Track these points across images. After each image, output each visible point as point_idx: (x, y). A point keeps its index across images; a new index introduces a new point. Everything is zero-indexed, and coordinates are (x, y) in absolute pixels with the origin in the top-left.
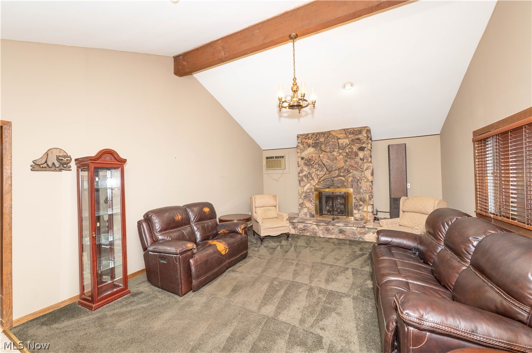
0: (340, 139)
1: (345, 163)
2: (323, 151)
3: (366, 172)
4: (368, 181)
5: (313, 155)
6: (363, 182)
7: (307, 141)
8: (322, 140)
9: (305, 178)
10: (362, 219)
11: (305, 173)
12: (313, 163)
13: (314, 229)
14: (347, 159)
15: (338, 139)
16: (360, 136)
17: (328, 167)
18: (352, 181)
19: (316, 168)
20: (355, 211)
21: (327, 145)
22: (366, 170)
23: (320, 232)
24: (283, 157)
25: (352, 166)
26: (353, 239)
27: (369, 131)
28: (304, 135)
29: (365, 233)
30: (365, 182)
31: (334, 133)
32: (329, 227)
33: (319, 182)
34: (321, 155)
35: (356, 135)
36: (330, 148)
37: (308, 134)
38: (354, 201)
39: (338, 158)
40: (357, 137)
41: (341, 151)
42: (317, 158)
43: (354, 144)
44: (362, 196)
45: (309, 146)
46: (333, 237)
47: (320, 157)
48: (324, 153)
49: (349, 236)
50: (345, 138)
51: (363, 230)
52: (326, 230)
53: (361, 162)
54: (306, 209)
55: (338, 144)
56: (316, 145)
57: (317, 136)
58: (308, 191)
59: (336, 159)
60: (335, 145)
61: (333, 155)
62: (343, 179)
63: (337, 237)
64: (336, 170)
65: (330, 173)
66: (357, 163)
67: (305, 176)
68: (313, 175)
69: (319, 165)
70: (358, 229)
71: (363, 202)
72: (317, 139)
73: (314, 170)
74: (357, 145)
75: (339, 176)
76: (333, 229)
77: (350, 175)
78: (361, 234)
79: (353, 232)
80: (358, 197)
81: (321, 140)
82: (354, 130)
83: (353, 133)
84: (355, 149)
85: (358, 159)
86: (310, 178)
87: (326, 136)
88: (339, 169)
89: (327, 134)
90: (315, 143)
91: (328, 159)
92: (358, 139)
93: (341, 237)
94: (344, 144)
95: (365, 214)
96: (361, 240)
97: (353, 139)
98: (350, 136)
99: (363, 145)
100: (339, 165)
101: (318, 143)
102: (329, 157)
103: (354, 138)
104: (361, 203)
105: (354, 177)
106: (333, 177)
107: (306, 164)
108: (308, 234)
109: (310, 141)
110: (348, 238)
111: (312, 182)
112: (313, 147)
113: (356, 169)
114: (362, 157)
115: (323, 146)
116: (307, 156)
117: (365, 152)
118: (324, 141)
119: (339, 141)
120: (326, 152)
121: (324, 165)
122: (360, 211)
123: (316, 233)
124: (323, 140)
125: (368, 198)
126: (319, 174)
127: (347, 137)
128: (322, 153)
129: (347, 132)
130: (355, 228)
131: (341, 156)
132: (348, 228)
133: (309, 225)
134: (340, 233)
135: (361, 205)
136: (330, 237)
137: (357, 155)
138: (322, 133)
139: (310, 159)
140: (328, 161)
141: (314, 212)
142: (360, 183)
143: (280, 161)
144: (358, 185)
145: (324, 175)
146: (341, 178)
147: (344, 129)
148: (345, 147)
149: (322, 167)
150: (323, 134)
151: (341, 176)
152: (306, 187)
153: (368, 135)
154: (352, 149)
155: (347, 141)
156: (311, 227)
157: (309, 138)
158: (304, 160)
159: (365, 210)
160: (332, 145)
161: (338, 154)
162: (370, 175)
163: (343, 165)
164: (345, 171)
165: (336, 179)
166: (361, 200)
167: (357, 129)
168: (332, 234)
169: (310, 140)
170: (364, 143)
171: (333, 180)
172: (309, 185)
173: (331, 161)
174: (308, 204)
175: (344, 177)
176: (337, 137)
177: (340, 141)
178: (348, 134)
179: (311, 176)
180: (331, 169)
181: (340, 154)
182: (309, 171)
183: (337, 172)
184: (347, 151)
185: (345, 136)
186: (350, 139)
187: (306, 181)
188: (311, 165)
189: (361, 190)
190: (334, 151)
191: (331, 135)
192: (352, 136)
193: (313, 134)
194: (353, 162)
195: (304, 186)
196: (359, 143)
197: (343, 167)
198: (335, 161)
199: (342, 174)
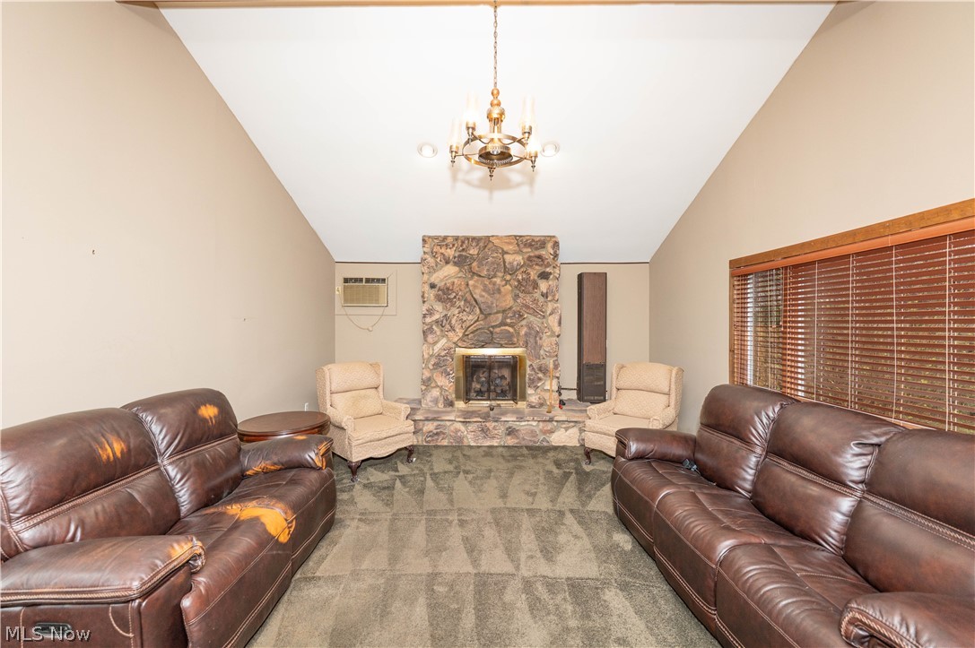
0: (507, 253)
1: (515, 300)
2: (474, 273)
3: (551, 318)
4: (553, 332)
5: (456, 281)
6: (544, 337)
7: (443, 250)
8: (474, 251)
9: (437, 326)
10: (541, 405)
11: (436, 317)
12: (455, 297)
13: (457, 431)
14: (518, 292)
15: (504, 253)
16: (543, 252)
17: (483, 306)
18: (526, 334)
19: (459, 307)
20: (530, 391)
21: (484, 262)
22: (550, 314)
23: (469, 436)
24: (384, 280)
25: (528, 307)
26: (531, 444)
27: (556, 244)
28: (437, 238)
29: (552, 432)
30: (548, 337)
31: (496, 242)
32: (488, 424)
33: (464, 335)
34: (471, 283)
35: (537, 249)
36: (488, 270)
37: (445, 238)
38: (528, 371)
39: (502, 289)
40: (537, 253)
41: (508, 277)
42: (463, 287)
43: (531, 266)
44: (543, 362)
45: (447, 262)
46: (496, 444)
47: (468, 285)
48: (476, 277)
49: (524, 439)
50: (515, 253)
51: (549, 426)
52: (483, 430)
53: (542, 299)
54: (438, 389)
55: (504, 262)
56: (460, 261)
57: (463, 242)
58: (443, 354)
59: (499, 291)
60: (498, 264)
61: (494, 284)
62: (511, 330)
63: (502, 443)
64: (497, 313)
65: (486, 318)
66: (535, 301)
67: (437, 322)
68: (453, 322)
69: (466, 300)
70: (541, 424)
71: (544, 374)
72: (463, 250)
73: (457, 311)
74: (537, 267)
75: (503, 324)
76: (494, 428)
77: (524, 323)
78: (545, 432)
79: (532, 431)
80: (536, 364)
81: (471, 252)
82: (533, 240)
83: (531, 245)
84: (533, 274)
85: (537, 295)
86: (448, 326)
87: (481, 244)
88: (504, 311)
89: (484, 242)
90: (460, 256)
91: (484, 290)
92: (539, 257)
93: (511, 441)
94: (515, 263)
95: (547, 396)
96: (545, 444)
97: (530, 257)
98: (525, 250)
99: (548, 270)
100: (504, 304)
101: (466, 257)
102: (485, 286)
103: (532, 254)
104: (540, 375)
105: (530, 327)
106: (493, 327)
107: (439, 298)
108: (445, 443)
109: (450, 253)
110: (523, 443)
111: (450, 334)
112: (455, 264)
113: (535, 313)
114: (545, 291)
115: (475, 264)
116: (441, 281)
117: (550, 283)
118: (478, 254)
119: (506, 256)
120: (480, 276)
121: (476, 301)
122: (539, 390)
123: (461, 439)
124: (476, 252)
125: (551, 366)
126: (465, 318)
127: (519, 252)
128: (472, 276)
129: (523, 242)
130: (534, 424)
131: (508, 287)
132: (523, 423)
133: (448, 423)
134: (509, 434)
135: (540, 379)
136: (488, 444)
137: (536, 286)
138: (474, 238)
139: (448, 289)
140: (484, 294)
141: (454, 396)
142: (541, 339)
143: (377, 288)
144: (536, 343)
145: (476, 322)
146: (507, 328)
147: (515, 236)
148: (517, 270)
149: (471, 305)
150: (476, 240)
151: (506, 325)
152: (439, 345)
153: (555, 252)
154: (529, 274)
155: (519, 259)
156: (452, 428)
157: (447, 245)
158: (436, 289)
159: (547, 387)
160: (493, 263)
161: (504, 282)
162: (556, 324)
163: (512, 303)
164: (514, 316)
165: (497, 330)
166: (540, 369)
167: (538, 239)
168: (493, 437)
169: (449, 250)
170: (548, 265)
171: (492, 333)
172: (444, 341)
173: (489, 294)
174: (442, 381)
175: (512, 327)
176: (503, 250)
177: (508, 258)
178: (522, 246)
179: (450, 323)
180: (488, 311)
181: (507, 282)
182: (445, 312)
183: (500, 316)
184: (520, 278)
185: (517, 248)
186: (526, 256)
187: (438, 333)
188: (451, 300)
189: (542, 352)
190: (495, 276)
191: (490, 245)
192: (530, 250)
193: (457, 238)
194: (528, 300)
195: (435, 343)
196: (541, 265)
197: (510, 308)
198: (497, 296)
199: (508, 321)
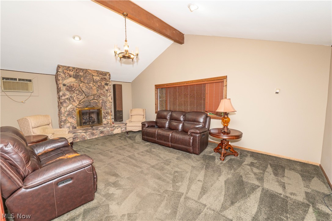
0: (94, 76)
1: (97, 92)
2: (82, 81)
3: (109, 97)
4: (110, 102)
5: (75, 84)
6: (107, 103)
7: (68, 72)
8: (81, 74)
9: (68, 100)
10: (107, 124)
11: (67, 97)
12: (75, 90)
13: (83, 135)
14: (98, 89)
15: (93, 76)
16: (106, 77)
17: (86, 93)
18: (102, 102)
19: (77, 93)
20: (104, 120)
21: (86, 78)
22: (109, 96)
23: (87, 137)
24: (30, 81)
25: (102, 94)
26: (108, 135)
27: (110, 75)
28: (65, 67)
30: (109, 103)
31: (90, 71)
32: (93, 131)
33: (79, 103)
34: (81, 85)
35: (104, 76)
36: (87, 81)
37: (69, 67)
38: (103, 114)
39: (93, 88)
40: (104, 77)
41: (95, 84)
42: (78, 86)
43: (102, 81)
44: (107, 111)
45: (70, 76)
46: (97, 137)
47: (79, 85)
48: (83, 83)
49: (106, 134)
50: (97, 76)
51: (113, 129)
52: (92, 134)
53: (106, 92)
54: (69, 123)
55: (93, 79)
56: (76, 77)
57: (77, 70)
58: (71, 110)
59: (92, 88)
60: (91, 79)
61: (90, 86)
62: (97, 101)
63: (99, 136)
64: (92, 95)
65: (87, 97)
66: (104, 92)
67: (67, 99)
68: (74, 98)
69: (79, 91)
70: (110, 128)
71: (108, 114)
72: (77, 73)
73: (76, 95)
74: (104, 81)
75: (94, 99)
76: (96, 132)
77: (101, 99)
78: (111, 131)
79: (108, 131)
80: (105, 111)
81: (80, 74)
82: (103, 73)
83: (102, 74)
84: (103, 84)
85: (105, 90)
86: (72, 100)
87: (84, 72)
88: (94, 95)
89: (86, 71)
90: (76, 75)
91: (86, 88)
92: (105, 78)
93: (102, 135)
94: (97, 79)
95: (109, 121)
96: (112, 134)
97: (102, 78)
98: (100, 76)
99: (108, 83)
100: (94, 93)
101: (78, 76)
102: (87, 86)
103: (102, 77)
104: (107, 115)
105: (103, 100)
106: (90, 100)
107: (67, 90)
108: (78, 140)
109: (72, 73)
110: (106, 135)
111: (73, 103)
112: (74, 77)
113: (104, 96)
114: (107, 89)
115: (82, 78)
116: (68, 83)
117: (109, 87)
118: (83, 75)
119: (93, 77)
120: (84, 83)
121: (83, 91)
122: (106, 119)
123: (84, 138)
124: (82, 74)
125: (110, 112)
126: (79, 97)
127: (98, 76)
128: (81, 83)
129: (99, 73)
130: (108, 129)
131: (95, 87)
132: (105, 129)
133: (79, 134)
134: (101, 133)
135: (107, 116)
136: (94, 137)
137: (104, 87)
138: (81, 69)
139: (72, 86)
140: (86, 89)
141: (76, 125)
142: (106, 104)
143: (27, 84)
144: (105, 105)
145: (83, 99)
146: (95, 100)
147: (97, 71)
148: (98, 82)
149: (81, 93)
150: (83, 70)
151: (95, 99)
152: (69, 107)
153: (110, 77)
154: (102, 83)
155: (98, 78)
156: (81, 135)
157: (70, 70)
158: (66, 86)
159: (109, 118)
160: (89, 79)
161: (93, 86)
162: (111, 99)
163: (96, 92)
164: (98, 96)
165: (92, 101)
166: (107, 113)
167: (104, 73)
168: (96, 135)
169: (71, 72)
170: (108, 81)
171: (90, 102)
172: (71, 106)
173: (88, 89)
174: (71, 120)
175: (97, 100)
176: (92, 75)
177: (95, 78)
178: (99, 74)
179: (73, 99)
180: (88, 95)
181: (94, 85)
182: (70, 95)
183: (93, 96)
184: (99, 84)
185: (97, 75)
186: (100, 78)
187: (68, 103)
188: (73, 91)
189: (107, 108)
190: (90, 83)
191: (88, 72)
192: (101, 76)
193: (74, 68)
194: (102, 92)
195: (67, 106)
196: (105, 81)
197: (96, 94)
198: (91, 90)
199: (96, 98)
